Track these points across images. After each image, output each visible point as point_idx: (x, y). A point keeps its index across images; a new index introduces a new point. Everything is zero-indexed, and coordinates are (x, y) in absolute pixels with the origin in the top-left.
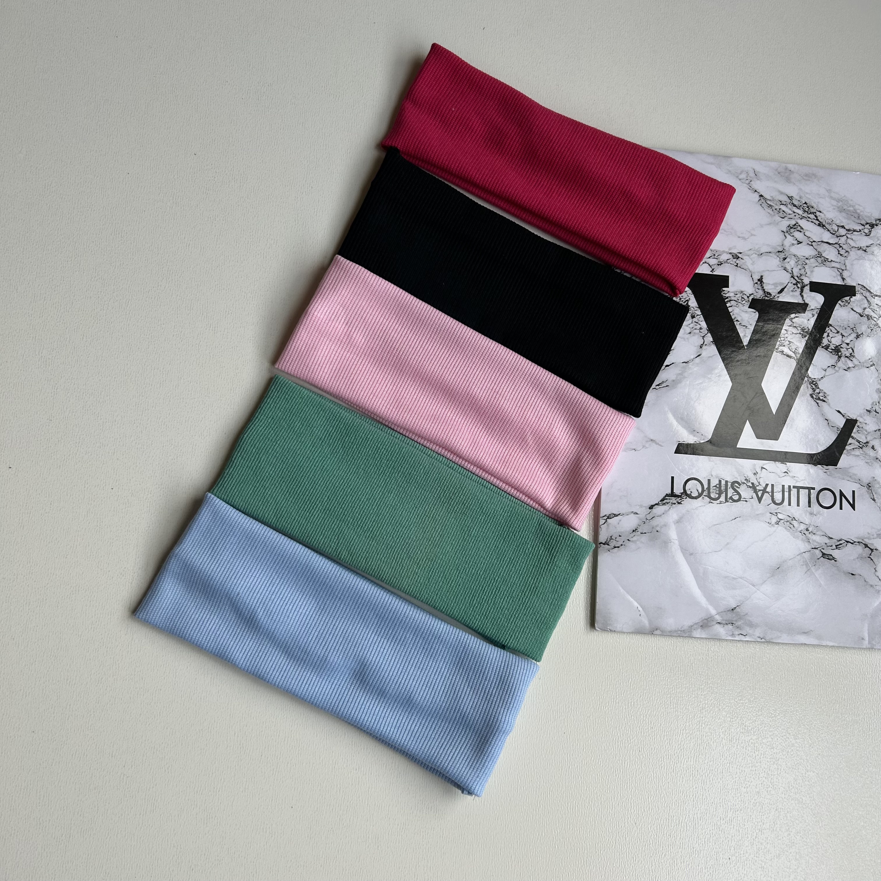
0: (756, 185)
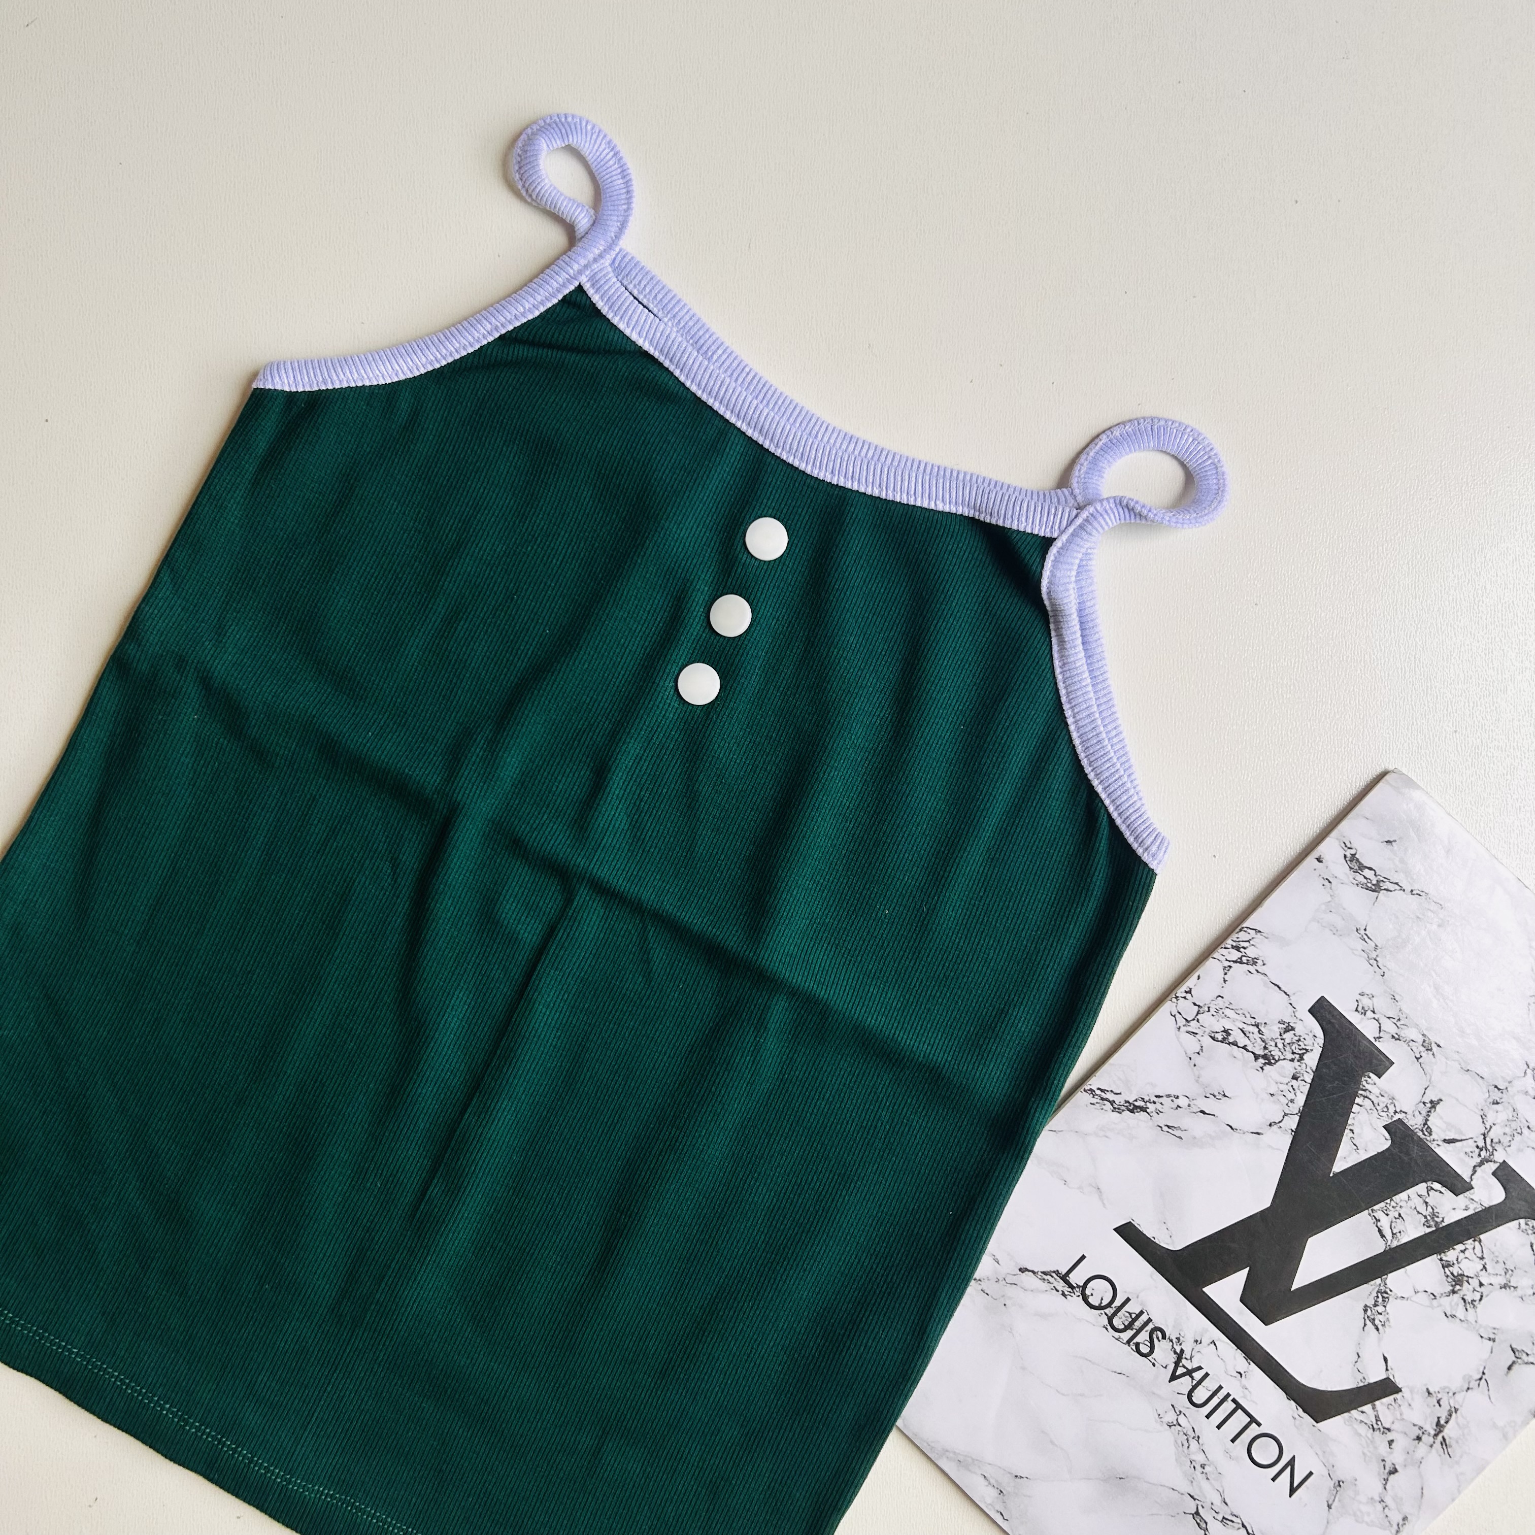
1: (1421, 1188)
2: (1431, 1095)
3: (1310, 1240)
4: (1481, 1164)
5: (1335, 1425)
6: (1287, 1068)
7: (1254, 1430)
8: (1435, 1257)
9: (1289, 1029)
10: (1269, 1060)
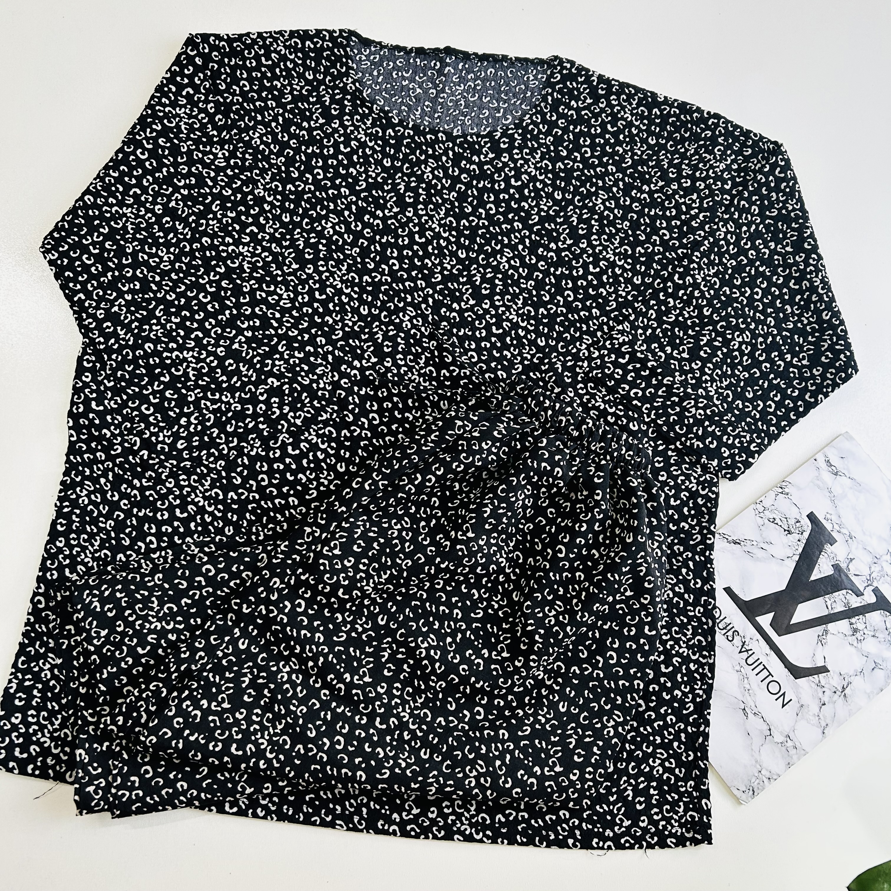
1: (844, 592)
2: (851, 556)
3: (799, 605)
4: (868, 586)
5: (803, 681)
6: (797, 537)
7: (770, 678)
8: (847, 620)
9: (798, 522)
10: (789, 532)
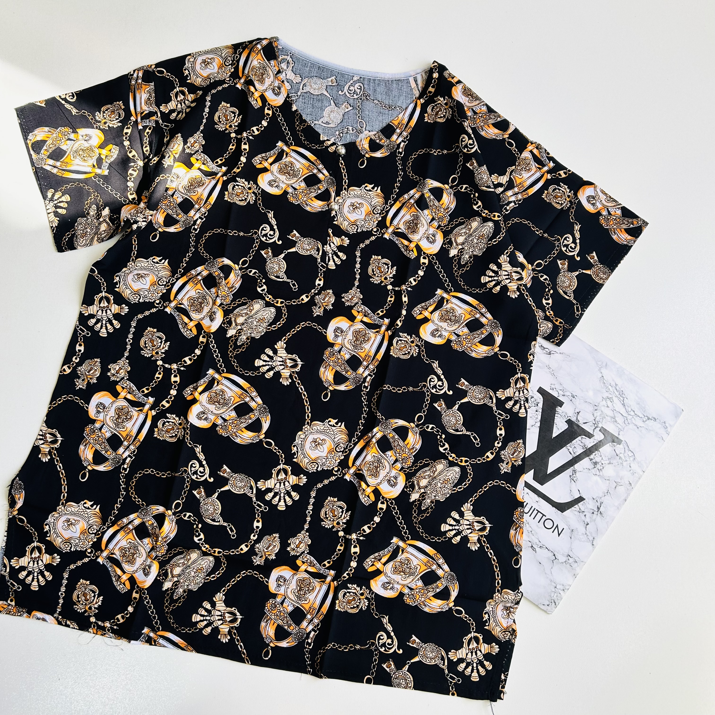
0: (603, 371)
1: (579, 438)
2: (577, 411)
3: (551, 458)
4: (595, 428)
5: (568, 513)
6: (535, 408)
8: (587, 458)
9: (532, 397)
